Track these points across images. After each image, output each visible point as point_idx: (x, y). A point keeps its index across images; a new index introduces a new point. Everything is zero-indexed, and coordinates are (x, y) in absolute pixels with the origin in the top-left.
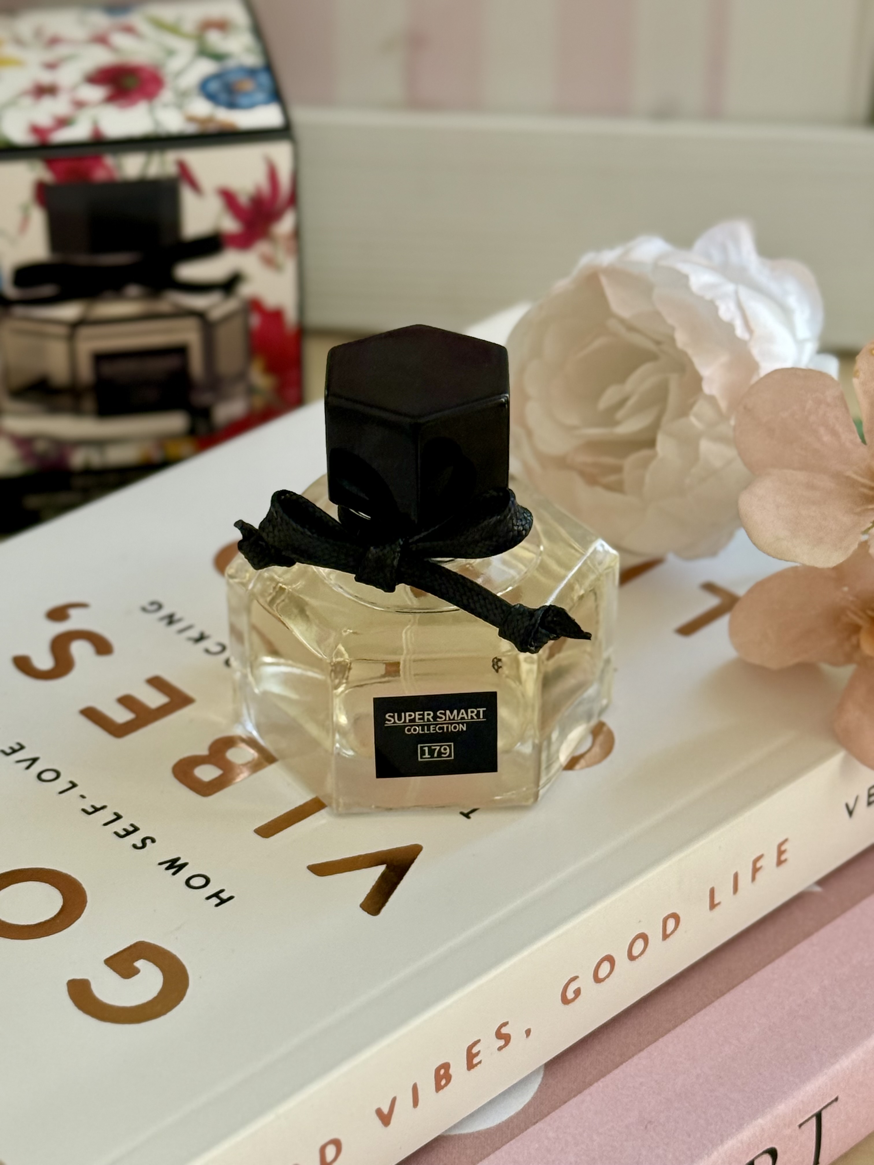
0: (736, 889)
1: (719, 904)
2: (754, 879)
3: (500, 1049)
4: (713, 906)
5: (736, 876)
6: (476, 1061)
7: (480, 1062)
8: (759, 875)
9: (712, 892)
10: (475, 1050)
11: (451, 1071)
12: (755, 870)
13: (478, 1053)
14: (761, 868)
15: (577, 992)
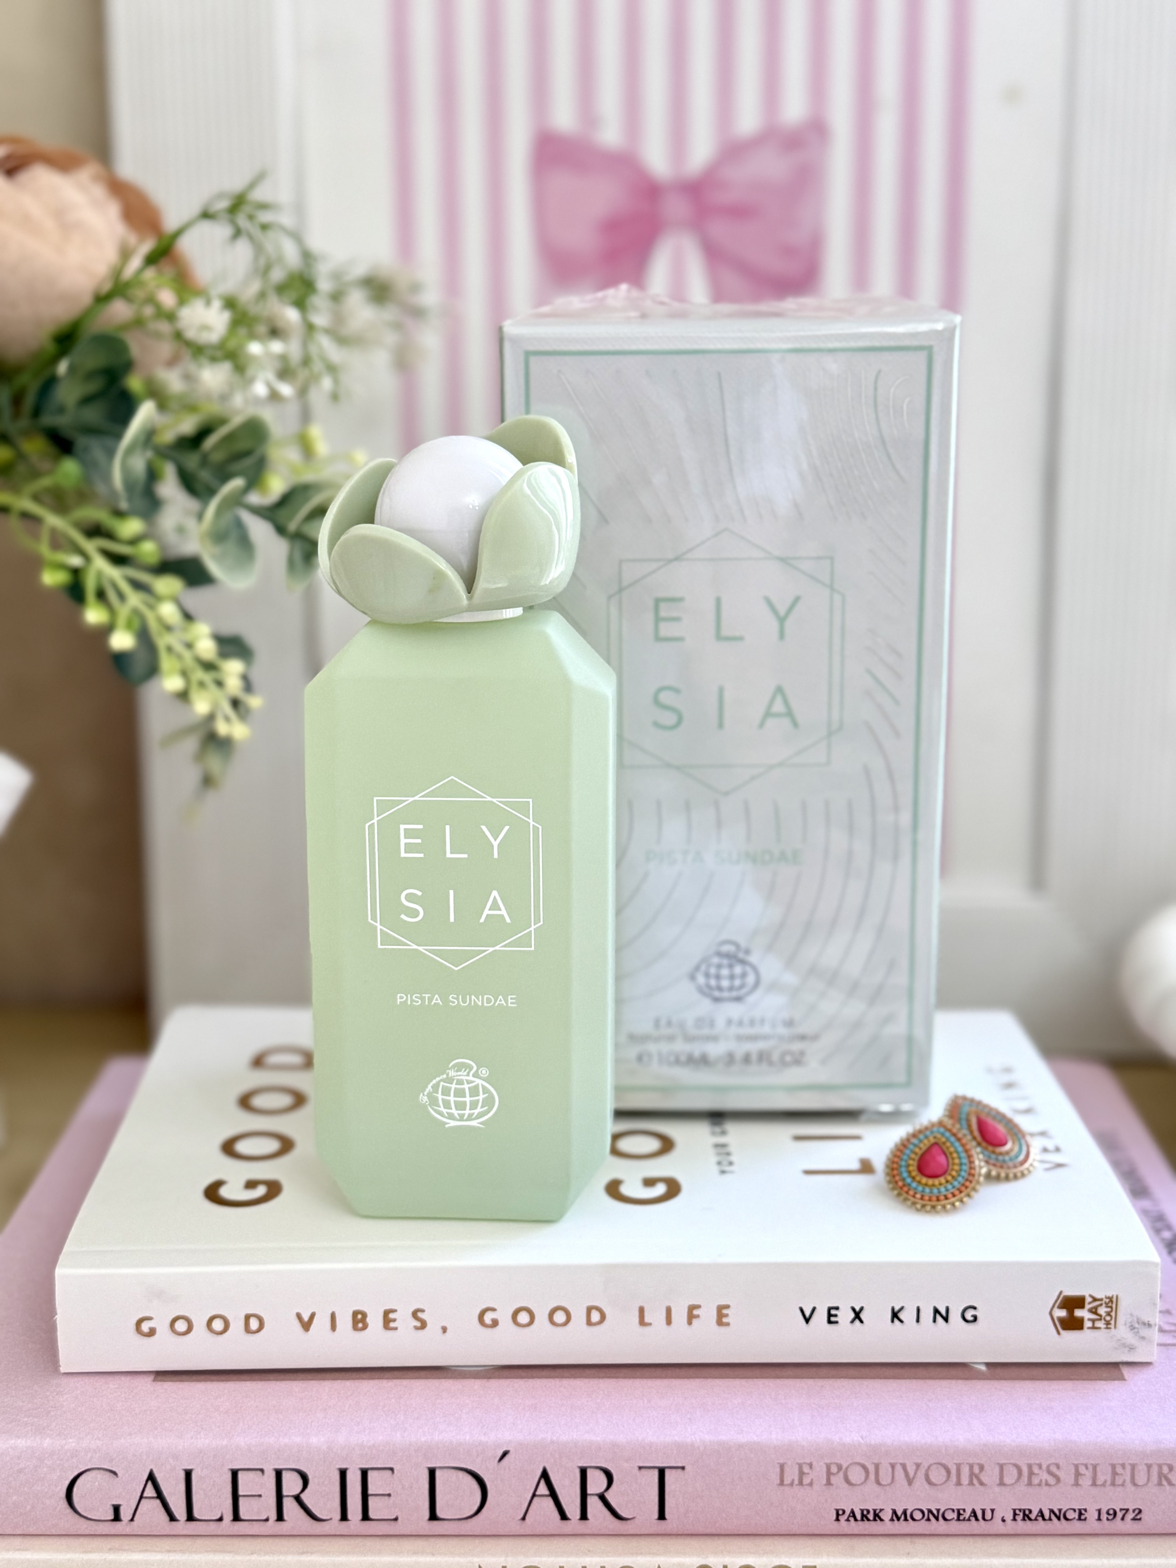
0: (669, 1321)
1: (650, 1324)
2: (690, 1323)
3: (416, 1328)
4: (642, 1322)
5: (669, 1311)
6: (392, 1325)
7: (396, 1329)
8: (695, 1322)
9: (642, 1311)
10: (392, 1316)
11: (368, 1320)
12: (692, 1315)
13: (394, 1320)
14: (698, 1316)
15: (495, 1323)
